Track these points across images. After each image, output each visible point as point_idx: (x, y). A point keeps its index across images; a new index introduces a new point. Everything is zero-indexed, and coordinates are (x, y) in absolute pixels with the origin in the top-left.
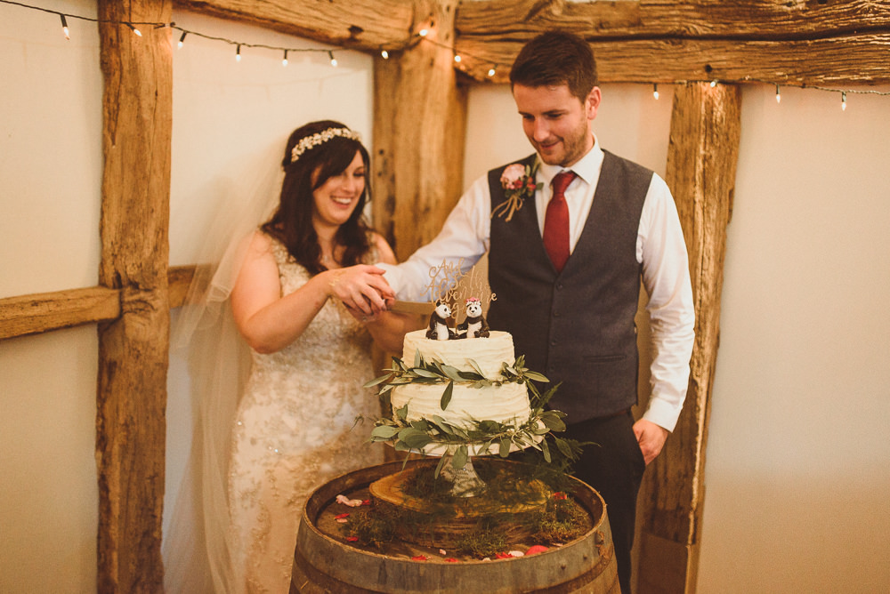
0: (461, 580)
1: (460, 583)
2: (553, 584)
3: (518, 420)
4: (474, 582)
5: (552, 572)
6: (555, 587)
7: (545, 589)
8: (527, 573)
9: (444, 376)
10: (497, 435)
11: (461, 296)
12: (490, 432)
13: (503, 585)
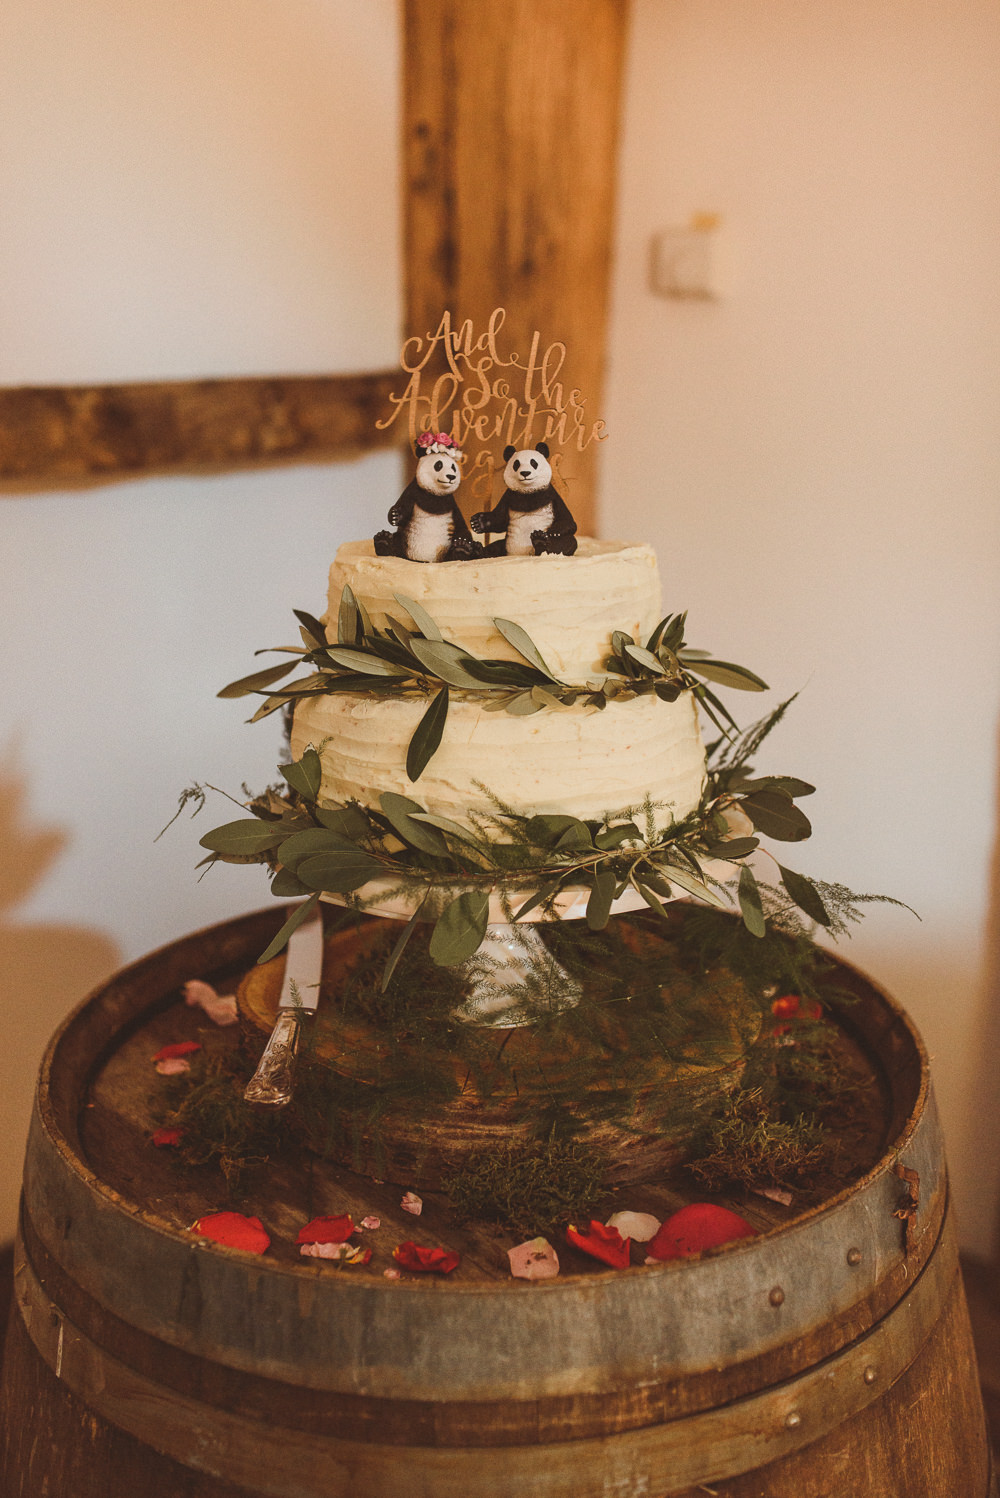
0: (427, 1338)
1: (426, 1353)
2: (741, 1355)
3: (658, 814)
4: (473, 1351)
5: (734, 1321)
6: (746, 1365)
7: (712, 1373)
8: (652, 1321)
9: (426, 672)
10: (586, 860)
11: (498, 430)
12: (562, 850)
13: (565, 1362)
